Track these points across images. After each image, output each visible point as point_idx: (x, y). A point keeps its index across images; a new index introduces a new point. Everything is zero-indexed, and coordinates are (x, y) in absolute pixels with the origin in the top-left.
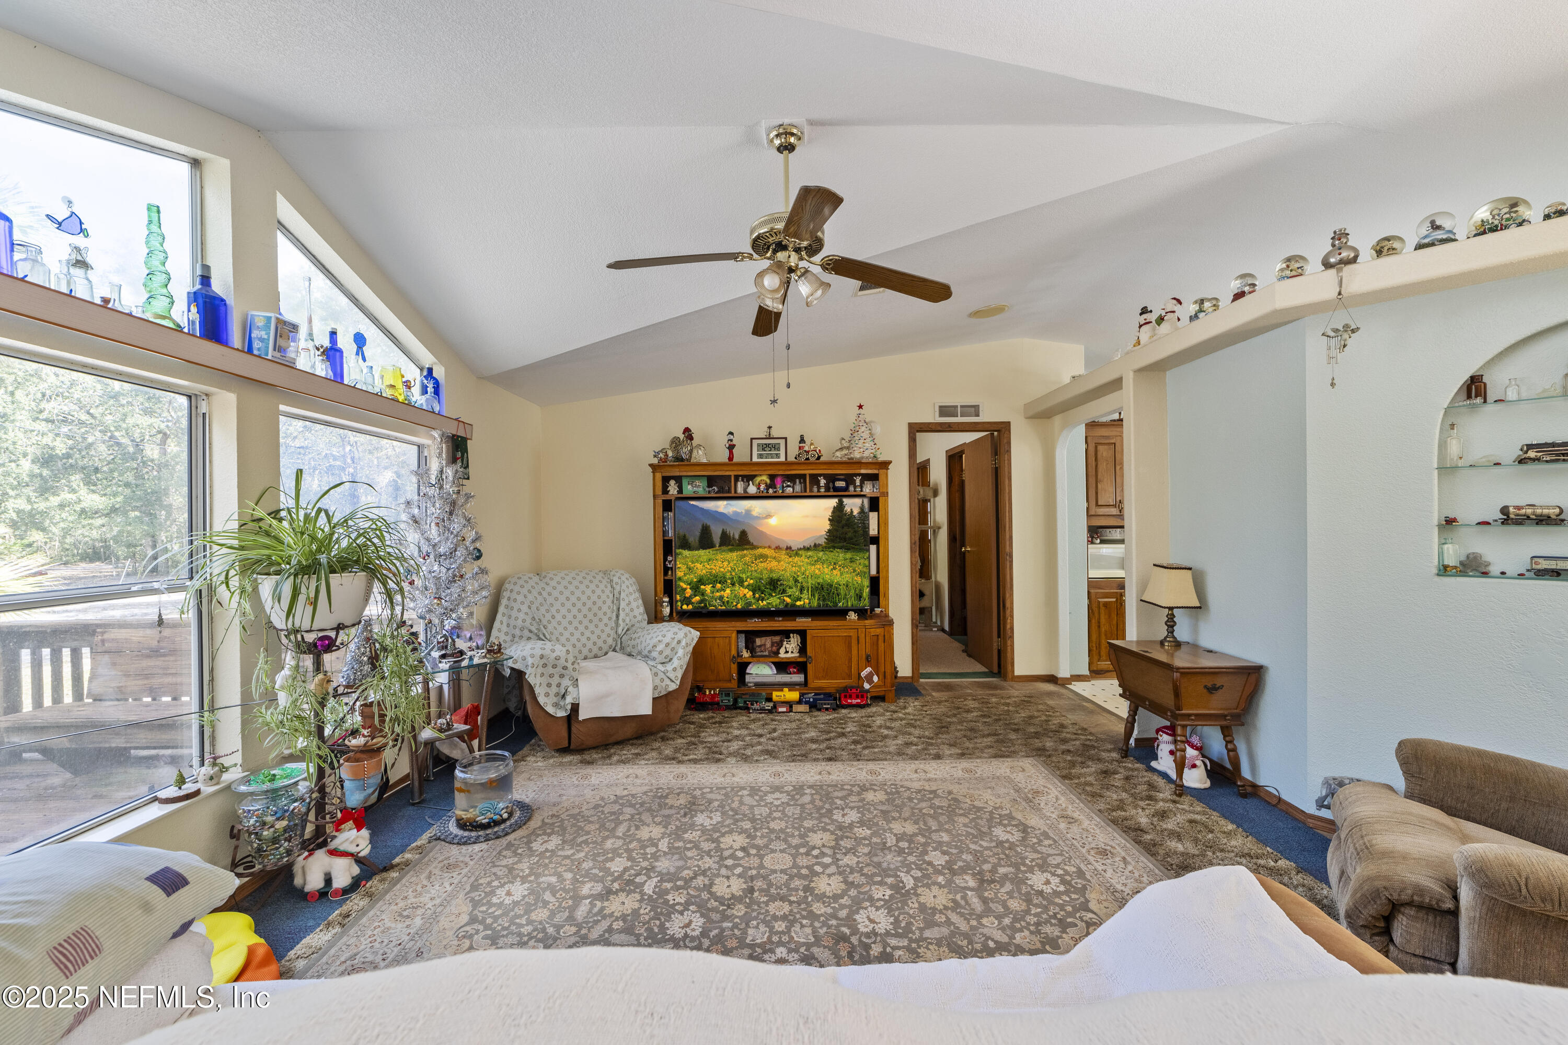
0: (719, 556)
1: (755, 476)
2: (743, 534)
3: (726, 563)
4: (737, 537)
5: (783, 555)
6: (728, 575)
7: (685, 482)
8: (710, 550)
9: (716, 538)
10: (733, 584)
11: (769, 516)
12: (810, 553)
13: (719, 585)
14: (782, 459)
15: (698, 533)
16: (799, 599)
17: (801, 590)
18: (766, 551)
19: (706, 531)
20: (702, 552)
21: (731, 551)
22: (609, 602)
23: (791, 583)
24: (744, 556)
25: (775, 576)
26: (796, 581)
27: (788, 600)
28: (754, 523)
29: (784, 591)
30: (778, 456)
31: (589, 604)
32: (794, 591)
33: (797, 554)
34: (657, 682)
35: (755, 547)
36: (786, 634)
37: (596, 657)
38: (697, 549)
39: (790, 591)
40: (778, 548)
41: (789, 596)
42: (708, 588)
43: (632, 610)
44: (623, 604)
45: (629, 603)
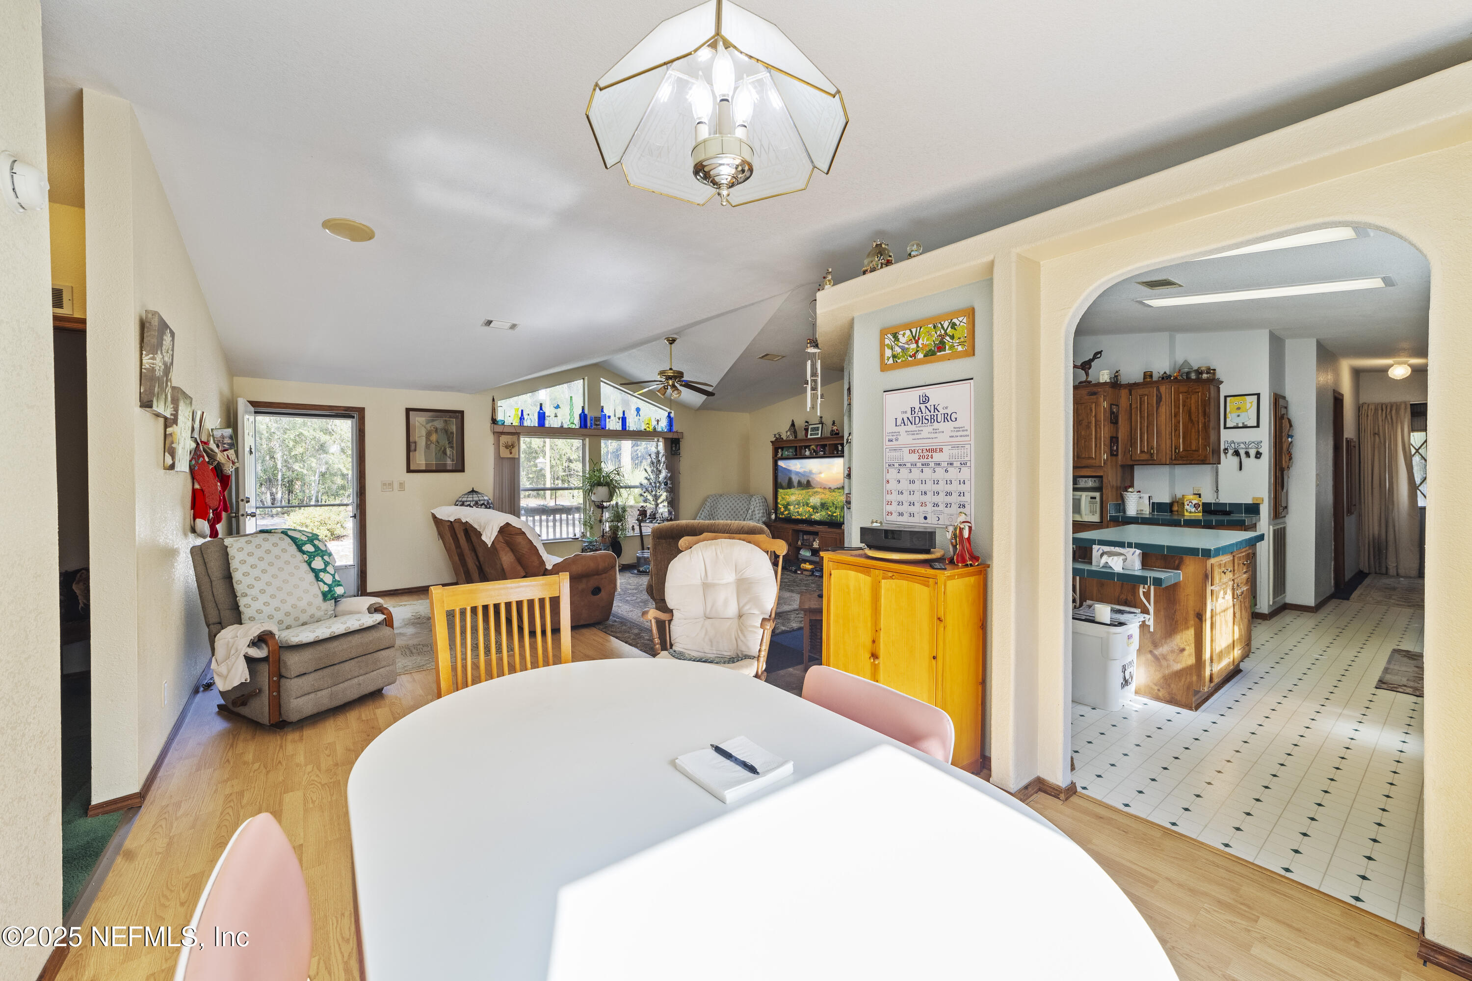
0: (797, 492)
1: (809, 446)
2: (808, 480)
3: (800, 496)
4: (805, 482)
5: (827, 492)
6: (801, 501)
7: (785, 450)
8: (793, 489)
9: (795, 483)
10: (804, 506)
12: (840, 491)
13: (797, 506)
14: (820, 436)
15: (787, 481)
16: (835, 513)
17: (836, 508)
18: (819, 490)
19: (790, 478)
20: (789, 490)
21: (802, 490)
22: (744, 510)
23: (831, 505)
24: (809, 492)
25: (823, 501)
26: (833, 504)
27: (830, 513)
29: (828, 509)
30: (818, 434)
31: (735, 509)
32: (833, 509)
33: (834, 491)
35: (814, 488)
38: (787, 489)
39: (830, 509)
40: (825, 488)
41: (830, 511)
42: (792, 508)
43: (755, 515)
44: (750, 511)
45: (754, 511)
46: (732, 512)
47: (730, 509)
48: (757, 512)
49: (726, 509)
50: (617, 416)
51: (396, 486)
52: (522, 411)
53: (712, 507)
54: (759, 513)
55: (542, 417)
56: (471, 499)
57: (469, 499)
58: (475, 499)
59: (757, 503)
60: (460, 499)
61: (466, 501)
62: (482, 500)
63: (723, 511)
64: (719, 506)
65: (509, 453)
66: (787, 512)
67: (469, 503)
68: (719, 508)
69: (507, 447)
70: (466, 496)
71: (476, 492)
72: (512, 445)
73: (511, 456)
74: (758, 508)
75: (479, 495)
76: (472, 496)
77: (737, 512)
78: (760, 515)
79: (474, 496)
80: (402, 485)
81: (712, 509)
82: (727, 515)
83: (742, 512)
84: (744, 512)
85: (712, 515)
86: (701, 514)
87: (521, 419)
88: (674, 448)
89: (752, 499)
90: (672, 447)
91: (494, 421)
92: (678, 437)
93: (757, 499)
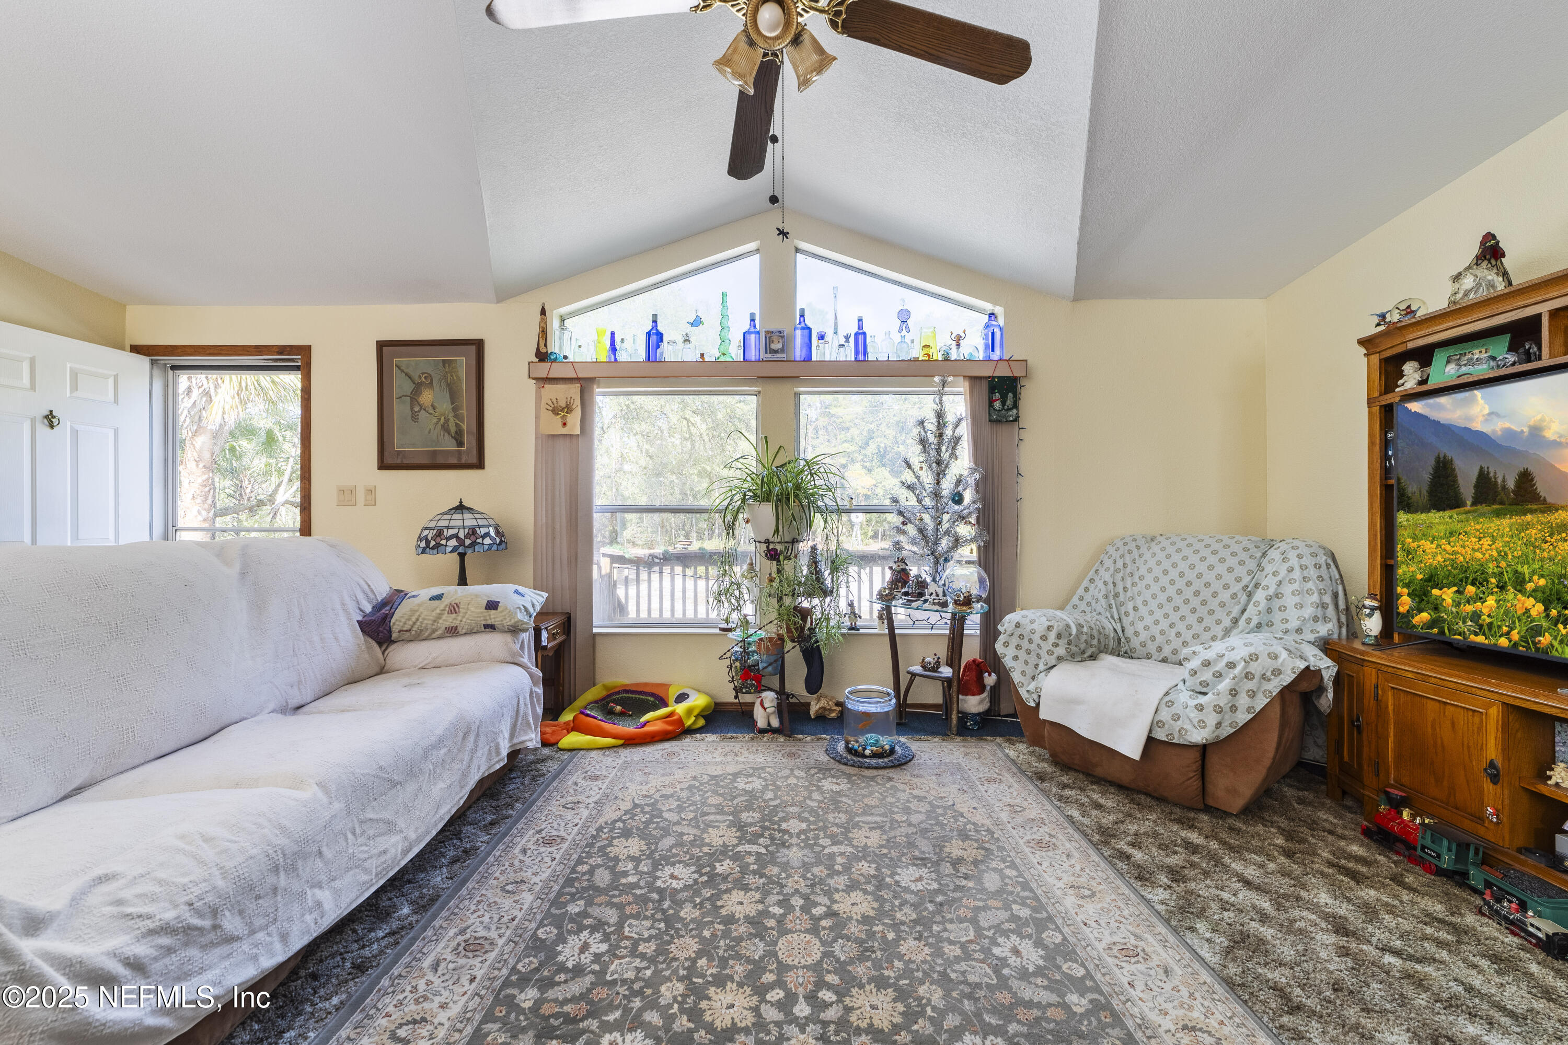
0: (1472, 526)
3: (1486, 541)
4: (1511, 484)
6: (1491, 568)
7: (1441, 359)
8: (1453, 513)
9: (1467, 487)
10: (1503, 587)
13: (1471, 590)
15: (1426, 475)
19: (1444, 470)
20: (1434, 517)
22: (1236, 588)
24: (1527, 526)
31: (1198, 584)
38: (1426, 510)
42: (1448, 596)
43: (1282, 609)
44: (1260, 595)
45: (1278, 595)
46: (1188, 593)
47: (1180, 584)
48: (1290, 600)
49: (1164, 581)
50: (842, 332)
52: (613, 334)
53: (1117, 571)
54: (1299, 606)
55: (655, 342)
56: (460, 523)
57: (453, 523)
58: (467, 523)
59: (1291, 570)
60: (433, 524)
61: (448, 528)
62: (484, 526)
63: (1155, 588)
64: (1143, 571)
65: (560, 424)
66: (1425, 616)
67: (455, 531)
68: (1141, 578)
69: (555, 411)
70: (448, 517)
71: (469, 509)
72: (567, 406)
73: (564, 431)
74: (1296, 586)
75: (477, 516)
76: (460, 516)
77: (1206, 594)
78: (1308, 612)
79: (465, 516)
80: (371, 491)
81: (1119, 576)
82: (1169, 599)
83: (1225, 596)
84: (1234, 596)
85: (1116, 595)
86: (1087, 590)
87: (613, 349)
88: (997, 405)
89: (1274, 554)
90: (991, 402)
91: (543, 356)
92: (1007, 373)
93: (1292, 555)
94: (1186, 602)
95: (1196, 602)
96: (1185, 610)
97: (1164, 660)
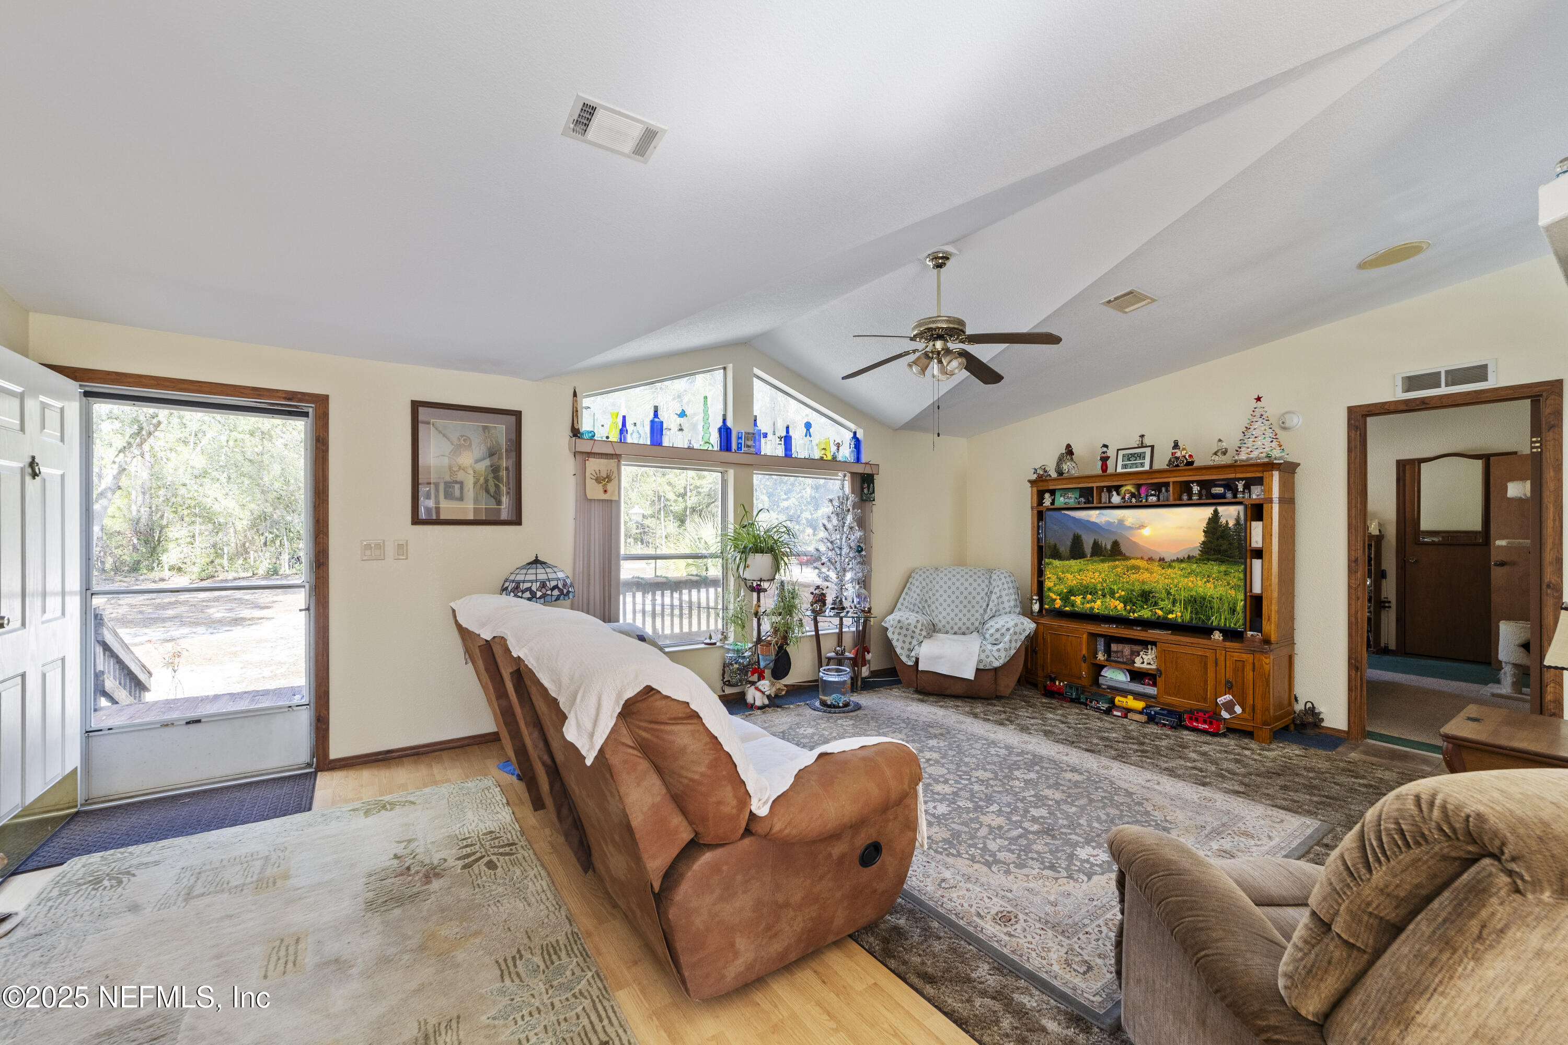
0: (1090, 567)
1: (1122, 486)
2: (1116, 544)
3: (1097, 574)
4: (1109, 547)
5: (1155, 567)
6: (1099, 586)
7: (1058, 494)
8: (1081, 561)
9: (1088, 548)
10: (1104, 596)
11: (1142, 526)
12: (1183, 565)
13: (1089, 596)
14: (1147, 467)
15: (1069, 543)
16: (1171, 612)
17: (1174, 603)
18: (1138, 563)
19: (1077, 542)
20: (1072, 562)
21: (1103, 561)
22: (983, 594)
23: (1164, 595)
24: (1117, 567)
25: (1147, 588)
26: (1169, 593)
27: (1160, 613)
28: (1127, 534)
29: (1156, 604)
30: (1142, 465)
31: (966, 593)
32: (1167, 604)
33: (1170, 566)
34: (983, 656)
35: (1127, 558)
36: (1145, 644)
37: (964, 634)
38: (1068, 559)
39: (1162, 604)
40: (1150, 559)
41: (1161, 609)
42: (1078, 598)
43: (1002, 603)
44: (994, 597)
45: (1001, 597)
46: (962, 598)
47: (958, 593)
48: (1005, 599)
49: (949, 592)
50: (778, 434)
51: (390, 549)
52: (624, 417)
53: (924, 588)
54: (1008, 601)
55: (657, 429)
56: (533, 577)
57: (528, 578)
58: (541, 577)
59: (1003, 584)
60: (512, 577)
61: (524, 582)
62: (553, 579)
63: (945, 596)
64: (937, 587)
65: (602, 491)
67: (528, 585)
68: (937, 591)
69: (598, 480)
70: (524, 571)
71: (543, 563)
72: (608, 477)
73: (605, 497)
74: (1006, 592)
75: (548, 570)
76: (533, 571)
78: (1012, 603)
79: (538, 571)
80: (402, 549)
81: (925, 591)
83: (978, 598)
84: (982, 598)
85: (926, 601)
86: (904, 599)
87: (623, 430)
88: (866, 491)
89: (994, 577)
90: (862, 489)
91: (576, 432)
92: (870, 472)
93: (1002, 576)
94: (961, 602)
95: (965, 602)
96: (961, 607)
97: (955, 633)
